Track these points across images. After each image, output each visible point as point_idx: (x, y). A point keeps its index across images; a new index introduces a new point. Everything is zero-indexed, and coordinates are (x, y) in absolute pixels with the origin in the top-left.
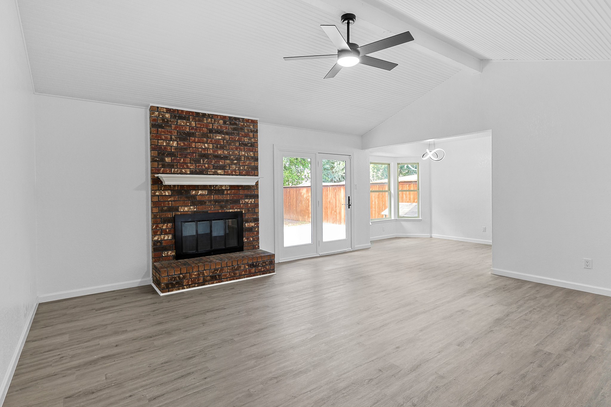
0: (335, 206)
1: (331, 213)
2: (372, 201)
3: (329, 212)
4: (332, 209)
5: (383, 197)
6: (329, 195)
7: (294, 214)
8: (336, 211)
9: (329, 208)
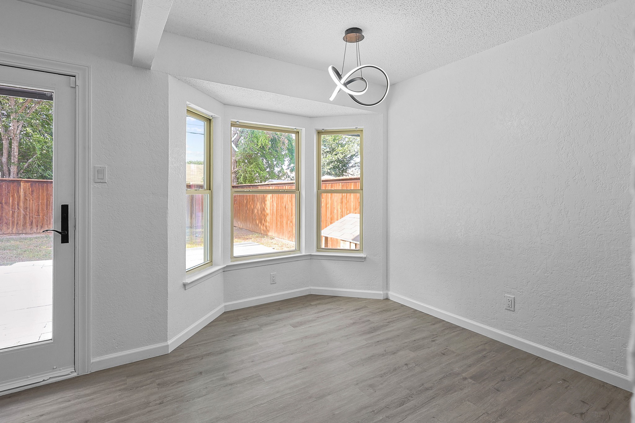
0: (290, 215)
1: (287, 223)
2: (334, 208)
3: (284, 222)
4: (288, 219)
5: (348, 202)
6: (285, 198)
7: (251, 223)
8: (291, 222)
9: (284, 217)
